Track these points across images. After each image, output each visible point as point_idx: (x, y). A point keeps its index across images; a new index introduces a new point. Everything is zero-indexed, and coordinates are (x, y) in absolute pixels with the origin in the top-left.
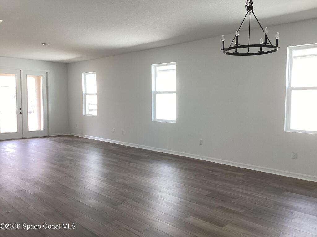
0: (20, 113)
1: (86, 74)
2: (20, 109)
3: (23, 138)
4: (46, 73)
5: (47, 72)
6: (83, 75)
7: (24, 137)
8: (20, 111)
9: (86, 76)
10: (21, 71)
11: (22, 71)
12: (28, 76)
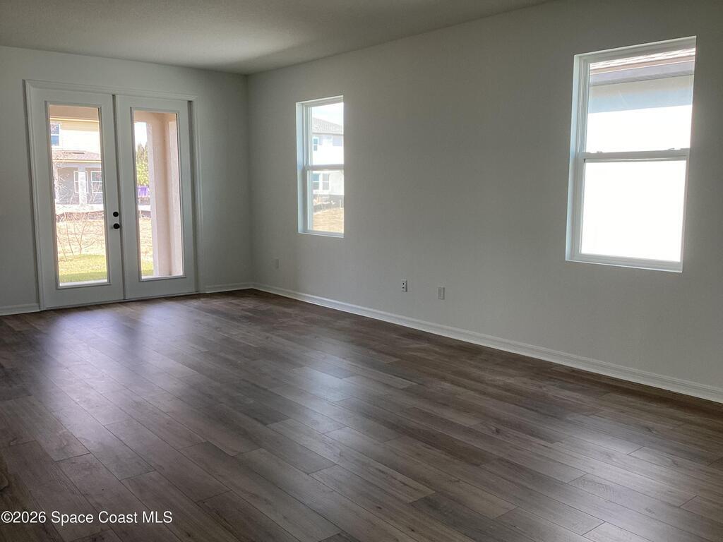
0: (116, 226)
1: (307, 106)
2: (116, 214)
3: (124, 303)
4: (186, 103)
5: (190, 102)
6: (298, 106)
7: (128, 297)
8: (116, 220)
9: (307, 112)
10: (114, 96)
11: (118, 98)
12: (135, 112)
